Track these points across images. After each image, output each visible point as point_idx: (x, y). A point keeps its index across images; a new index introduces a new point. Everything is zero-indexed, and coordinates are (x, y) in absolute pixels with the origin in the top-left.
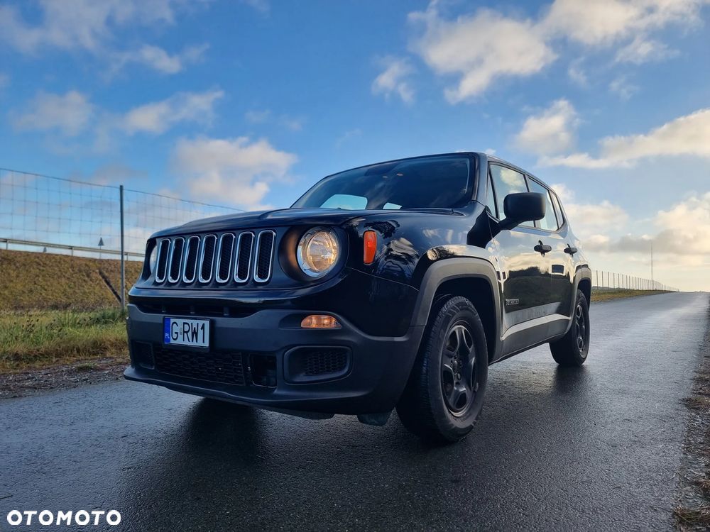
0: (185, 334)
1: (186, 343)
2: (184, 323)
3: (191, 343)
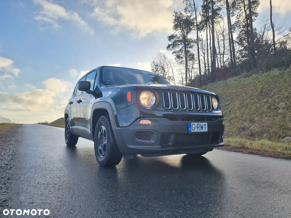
0: (198, 128)
1: (198, 131)
2: (197, 124)
3: (200, 131)
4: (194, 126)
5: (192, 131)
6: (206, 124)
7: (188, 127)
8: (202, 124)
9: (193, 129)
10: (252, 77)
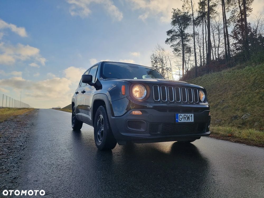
0: (185, 119)
1: (185, 121)
2: (184, 115)
3: (187, 121)
4: (181, 117)
5: (179, 121)
6: (193, 115)
7: (175, 117)
8: (188, 115)
9: (180, 119)
10: (245, 68)
